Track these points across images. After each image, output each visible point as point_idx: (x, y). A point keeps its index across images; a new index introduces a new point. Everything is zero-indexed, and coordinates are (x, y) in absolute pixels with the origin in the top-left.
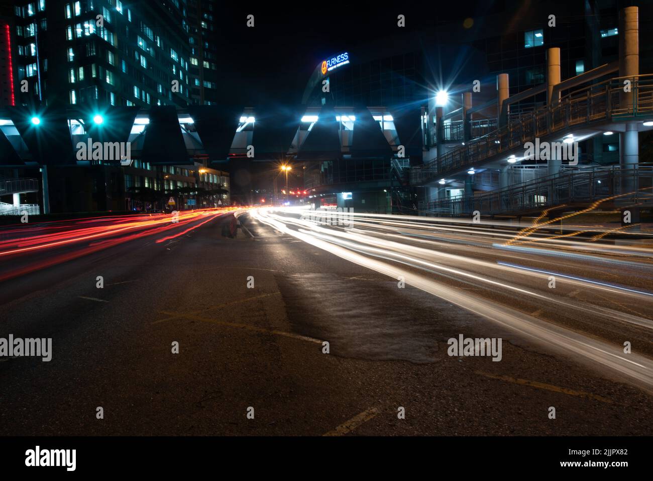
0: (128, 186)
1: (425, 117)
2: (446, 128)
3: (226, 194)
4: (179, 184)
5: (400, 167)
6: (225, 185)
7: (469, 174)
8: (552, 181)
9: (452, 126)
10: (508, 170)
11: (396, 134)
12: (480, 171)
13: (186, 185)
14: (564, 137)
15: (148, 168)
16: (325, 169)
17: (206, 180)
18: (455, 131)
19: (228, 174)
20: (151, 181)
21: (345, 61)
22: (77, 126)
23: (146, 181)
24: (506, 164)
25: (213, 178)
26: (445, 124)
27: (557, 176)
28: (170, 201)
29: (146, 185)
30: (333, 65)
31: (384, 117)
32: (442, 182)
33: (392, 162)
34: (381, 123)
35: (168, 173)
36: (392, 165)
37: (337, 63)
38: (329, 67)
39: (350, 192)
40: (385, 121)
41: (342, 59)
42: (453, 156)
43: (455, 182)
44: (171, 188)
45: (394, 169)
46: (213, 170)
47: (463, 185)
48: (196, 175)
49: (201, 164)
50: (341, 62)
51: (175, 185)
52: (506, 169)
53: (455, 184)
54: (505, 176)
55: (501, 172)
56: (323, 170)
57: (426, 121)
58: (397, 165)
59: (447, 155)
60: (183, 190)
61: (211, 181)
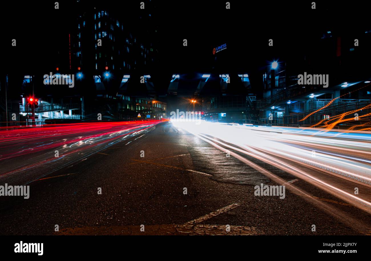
0: (120, 108)
1: (265, 75)
2: (276, 81)
3: (165, 113)
4: (143, 108)
5: (251, 100)
6: (164, 109)
7: (288, 104)
8: (334, 107)
9: (279, 80)
10: (310, 102)
11: (249, 84)
12: (294, 102)
13: (146, 108)
14: (342, 84)
15: (129, 100)
16: (213, 102)
17: (155, 106)
18: (281, 82)
19: (166, 103)
20: (130, 106)
21: (225, 48)
22: (98, 79)
23: (128, 106)
24: (309, 98)
25: (159, 105)
26: (276, 79)
27: (337, 104)
28: (138, 115)
29: (128, 108)
30: (219, 50)
31: (244, 75)
32: (273, 108)
33: (247, 98)
34: (242, 79)
35: (138, 102)
36: (247, 99)
37: (221, 49)
38: (217, 51)
39: (225, 113)
40: (244, 77)
41: (223, 47)
42: (279, 95)
43: (280, 108)
44: (139, 110)
45: (248, 101)
46: (159, 102)
47: (284, 109)
48: (151, 104)
49: (154, 99)
50: (223, 48)
51: (141, 108)
52: (308, 101)
53: (280, 109)
54: (308, 105)
55: (306, 102)
56: (212, 102)
57: (265, 77)
58: (249, 99)
59: (276, 94)
60: (145, 110)
61: (158, 107)
